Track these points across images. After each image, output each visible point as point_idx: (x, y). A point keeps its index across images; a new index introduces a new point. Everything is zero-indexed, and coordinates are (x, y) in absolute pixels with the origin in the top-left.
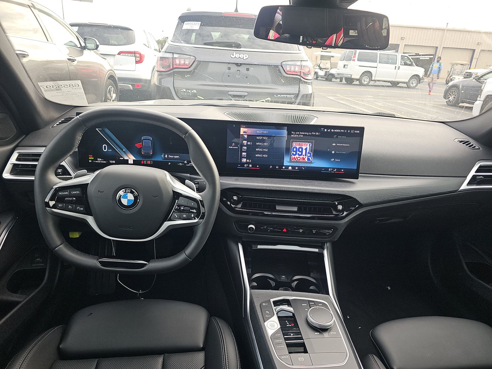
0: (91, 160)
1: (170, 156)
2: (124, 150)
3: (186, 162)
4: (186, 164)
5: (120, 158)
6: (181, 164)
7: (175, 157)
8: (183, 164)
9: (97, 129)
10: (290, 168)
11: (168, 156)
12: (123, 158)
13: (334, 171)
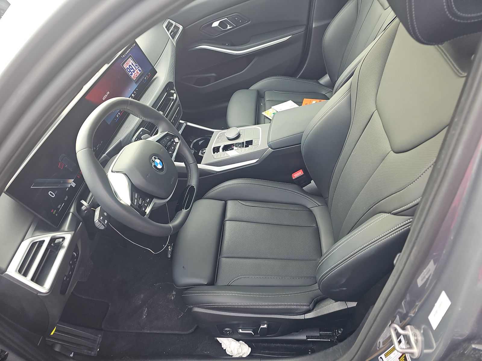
0: (56, 213)
2: (62, 182)
5: (67, 190)
9: (31, 187)
12: (68, 188)
13: (147, 77)
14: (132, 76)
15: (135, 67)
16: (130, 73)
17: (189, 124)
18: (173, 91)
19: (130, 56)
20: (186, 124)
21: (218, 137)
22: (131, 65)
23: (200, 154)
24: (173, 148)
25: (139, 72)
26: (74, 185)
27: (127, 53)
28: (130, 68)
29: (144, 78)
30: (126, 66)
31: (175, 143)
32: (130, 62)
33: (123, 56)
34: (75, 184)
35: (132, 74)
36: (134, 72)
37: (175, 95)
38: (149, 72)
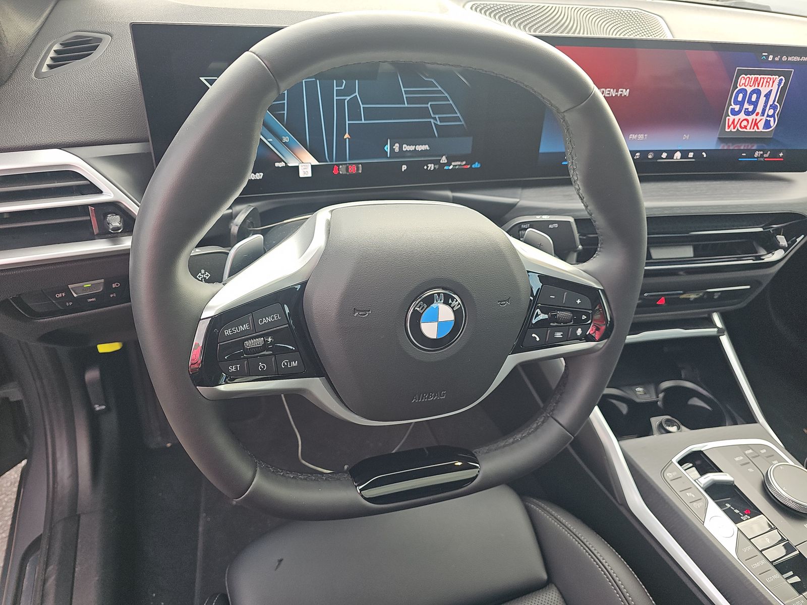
1: (406, 148)
3: (444, 160)
4: (445, 164)
5: (277, 165)
6: (431, 167)
7: (419, 148)
8: (437, 167)
9: (202, 79)
10: (678, 155)
11: (401, 148)
12: (283, 164)
13: (765, 156)
14: (731, 117)
15: (765, 106)
16: (733, 106)
17: (725, 340)
18: (782, 240)
19: (786, 75)
20: (715, 333)
21: (748, 446)
22: (763, 94)
23: (655, 421)
24: (558, 335)
25: (761, 125)
26: (305, 172)
27: (790, 59)
28: (750, 97)
29: (756, 150)
30: (745, 83)
31: (579, 332)
32: (771, 86)
33: (767, 57)
34: (310, 175)
35: (735, 113)
36: (748, 113)
37: (778, 255)
38: (787, 150)
